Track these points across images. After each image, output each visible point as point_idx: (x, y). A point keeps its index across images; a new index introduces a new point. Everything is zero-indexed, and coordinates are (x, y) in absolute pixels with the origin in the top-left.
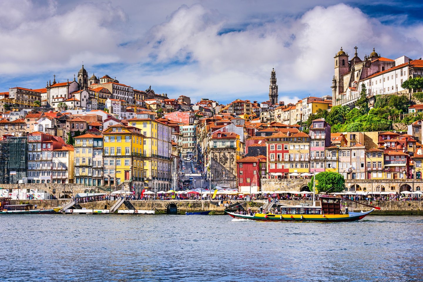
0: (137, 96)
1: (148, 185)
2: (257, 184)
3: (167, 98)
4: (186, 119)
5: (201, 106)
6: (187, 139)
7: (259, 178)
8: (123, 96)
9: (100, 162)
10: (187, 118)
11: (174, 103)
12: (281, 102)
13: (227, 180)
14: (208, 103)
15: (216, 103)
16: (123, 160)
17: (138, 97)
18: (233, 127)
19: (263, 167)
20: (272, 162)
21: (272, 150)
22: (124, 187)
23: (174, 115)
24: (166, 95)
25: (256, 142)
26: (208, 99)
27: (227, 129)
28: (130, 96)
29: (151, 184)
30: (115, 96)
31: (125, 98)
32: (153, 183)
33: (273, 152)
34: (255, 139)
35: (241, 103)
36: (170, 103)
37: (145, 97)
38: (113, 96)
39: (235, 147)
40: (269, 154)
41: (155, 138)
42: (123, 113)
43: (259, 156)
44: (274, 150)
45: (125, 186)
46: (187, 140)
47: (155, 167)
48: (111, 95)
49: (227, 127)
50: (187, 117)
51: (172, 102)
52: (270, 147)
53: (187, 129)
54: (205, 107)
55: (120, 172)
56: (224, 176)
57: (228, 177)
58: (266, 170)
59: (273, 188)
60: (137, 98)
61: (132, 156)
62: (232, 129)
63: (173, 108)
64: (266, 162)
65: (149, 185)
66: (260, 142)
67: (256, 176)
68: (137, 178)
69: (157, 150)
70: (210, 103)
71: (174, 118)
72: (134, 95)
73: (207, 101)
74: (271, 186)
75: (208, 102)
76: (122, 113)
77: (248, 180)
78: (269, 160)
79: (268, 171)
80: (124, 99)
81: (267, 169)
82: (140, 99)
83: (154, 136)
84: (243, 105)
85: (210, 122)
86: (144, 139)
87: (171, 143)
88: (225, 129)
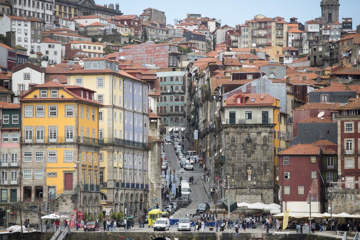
0: (60, 8)
1: (106, 198)
2: (317, 198)
3: (120, 14)
4: (163, 59)
5: (187, 29)
6: (165, 98)
7: (323, 186)
8: (34, 10)
9: (16, 155)
10: (164, 56)
11: (134, 23)
12: (346, 19)
13: (256, 187)
14: (200, 22)
15: (216, 23)
16: (60, 151)
17: (63, 11)
18: (266, 83)
19: (329, 164)
20: (349, 155)
21: (348, 132)
22: (64, 203)
23: (138, 50)
24: (117, 6)
25: (314, 113)
26: (200, 15)
27: (255, 87)
28: (47, 9)
29: (112, 195)
30: (18, 11)
31: (39, 13)
32: (117, 194)
33: (350, 136)
34: (311, 108)
35: (266, 23)
36: (125, 23)
37: (75, 11)
38: (14, 10)
39: (272, 122)
40: (342, 140)
41: (119, 108)
42: (36, 44)
43: (321, 142)
44: (353, 132)
45: (64, 201)
46: (165, 101)
47: (119, 164)
48: (8, 7)
49: (255, 83)
50: (164, 53)
51: (129, 21)
52: (345, 125)
53: (165, 78)
54: (195, 30)
55: (54, 174)
56: (249, 179)
57: (257, 181)
58: (335, 171)
59: (350, 206)
60: (60, 13)
61: (78, 145)
62: (264, 87)
63: (133, 34)
64: (336, 155)
65: (108, 198)
66: (321, 114)
67: (316, 183)
68: (87, 185)
69: (122, 129)
70: (205, 23)
71: (139, 55)
72: (55, 7)
73: (198, 18)
74: (347, 203)
75: (199, 20)
76: (33, 44)
77: (301, 190)
78: (343, 151)
79: (340, 173)
80: (36, 15)
81: (339, 170)
82: (65, 14)
83: (117, 104)
84: (270, 27)
85: (218, 71)
86: (100, 110)
87: (148, 115)
88: (249, 86)
